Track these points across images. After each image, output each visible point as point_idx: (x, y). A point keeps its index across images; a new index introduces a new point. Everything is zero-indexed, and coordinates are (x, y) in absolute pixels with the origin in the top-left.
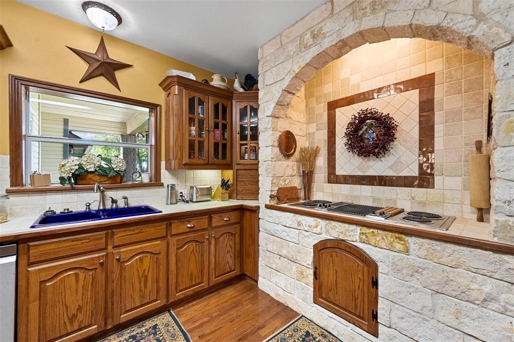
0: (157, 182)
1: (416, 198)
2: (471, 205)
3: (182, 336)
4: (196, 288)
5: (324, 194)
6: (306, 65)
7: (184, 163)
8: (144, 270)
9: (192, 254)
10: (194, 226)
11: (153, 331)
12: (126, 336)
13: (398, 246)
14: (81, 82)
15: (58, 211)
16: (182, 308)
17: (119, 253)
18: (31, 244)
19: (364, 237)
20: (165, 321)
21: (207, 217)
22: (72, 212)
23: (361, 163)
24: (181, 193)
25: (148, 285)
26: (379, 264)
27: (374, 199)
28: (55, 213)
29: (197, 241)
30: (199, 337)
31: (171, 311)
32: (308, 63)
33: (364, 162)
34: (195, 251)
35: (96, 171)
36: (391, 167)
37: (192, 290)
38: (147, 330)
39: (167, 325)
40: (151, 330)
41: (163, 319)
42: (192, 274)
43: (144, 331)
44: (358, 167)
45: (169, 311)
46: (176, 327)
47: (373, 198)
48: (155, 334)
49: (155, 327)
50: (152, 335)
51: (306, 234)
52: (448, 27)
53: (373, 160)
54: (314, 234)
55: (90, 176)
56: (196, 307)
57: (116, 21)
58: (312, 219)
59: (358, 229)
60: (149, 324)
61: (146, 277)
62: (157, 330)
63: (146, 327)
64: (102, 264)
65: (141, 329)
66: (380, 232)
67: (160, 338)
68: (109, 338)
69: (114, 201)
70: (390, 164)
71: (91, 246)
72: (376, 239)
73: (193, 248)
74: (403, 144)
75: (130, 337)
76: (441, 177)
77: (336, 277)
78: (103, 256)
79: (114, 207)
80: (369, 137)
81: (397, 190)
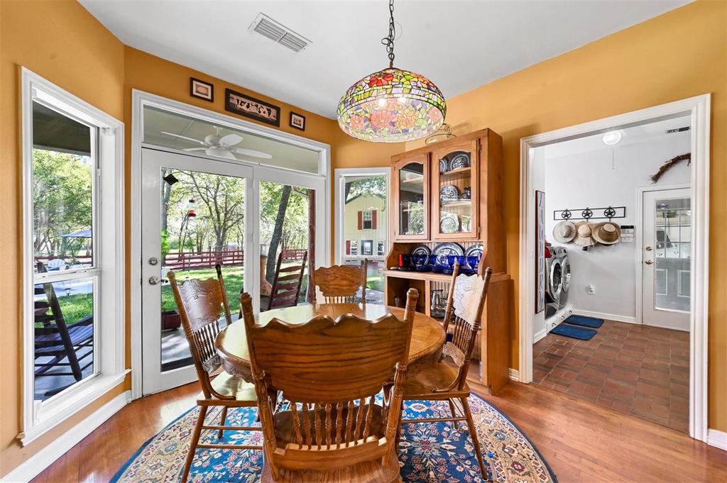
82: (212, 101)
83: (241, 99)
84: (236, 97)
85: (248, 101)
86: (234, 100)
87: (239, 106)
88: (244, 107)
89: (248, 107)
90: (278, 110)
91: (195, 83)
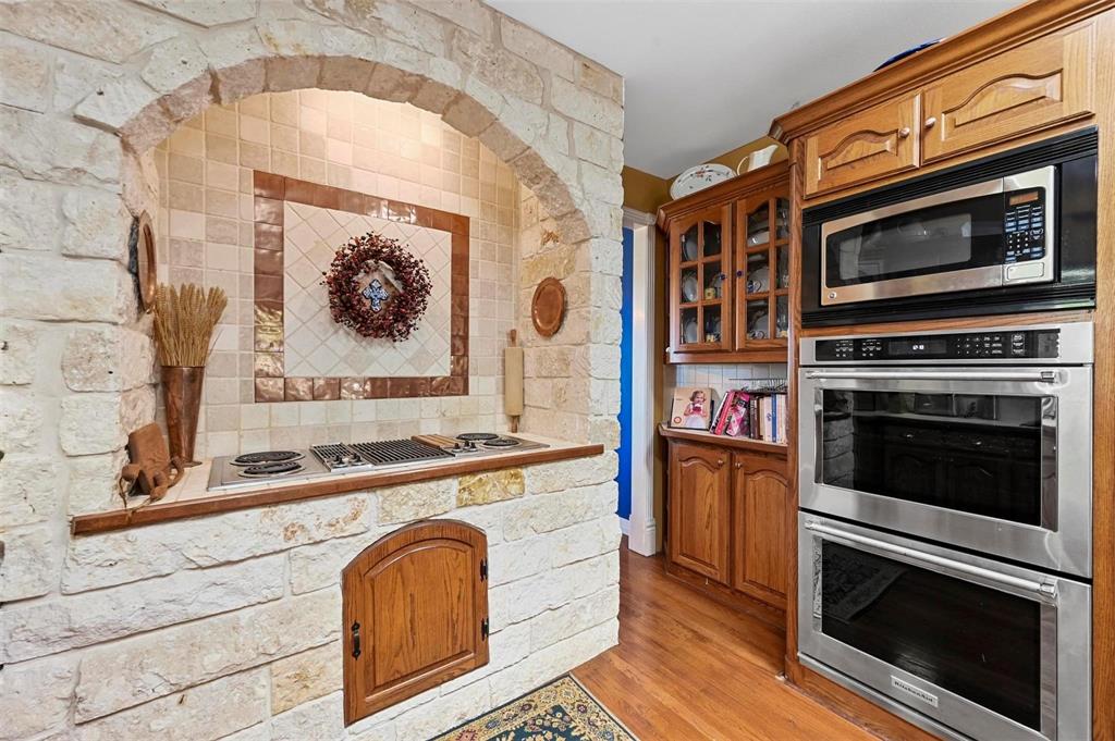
1: (448, 414)
2: (504, 413)
5: (241, 437)
6: (319, 58)
13: (514, 489)
19: (466, 495)
23: (353, 350)
26: (488, 533)
27: (381, 427)
32: (325, 57)
33: (361, 349)
36: (409, 361)
44: (345, 360)
47: (380, 425)
51: (314, 551)
52: (564, 184)
53: (380, 345)
54: (344, 541)
58: (343, 499)
59: (453, 484)
66: (490, 475)
70: (410, 354)
72: (484, 491)
74: (430, 319)
76: (476, 378)
77: (413, 611)
80: (372, 295)
81: (420, 402)
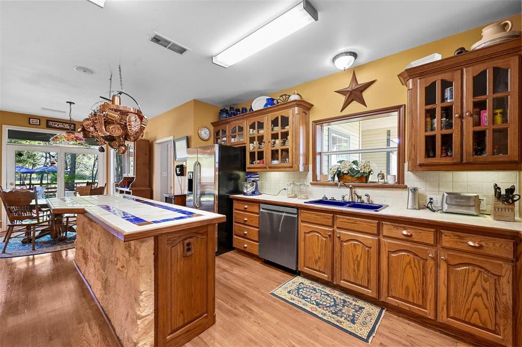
0: (400, 184)
3: (370, 330)
4: (415, 309)
7: (418, 163)
8: (357, 256)
9: (408, 266)
10: (411, 235)
11: (358, 309)
12: (342, 298)
14: (341, 111)
15: (329, 198)
16: (396, 317)
17: (340, 233)
18: (302, 211)
20: (371, 311)
21: (433, 230)
22: (335, 200)
24: (431, 199)
25: (360, 270)
28: (327, 199)
29: (416, 255)
30: (381, 344)
31: (384, 311)
34: (412, 265)
35: (349, 173)
37: (409, 307)
38: (355, 305)
39: (370, 314)
40: (358, 307)
41: (372, 309)
42: (407, 288)
43: (353, 304)
45: (383, 309)
46: (373, 321)
48: (356, 311)
49: (361, 308)
50: (354, 310)
55: (346, 176)
56: (408, 327)
57: (352, 58)
60: (361, 303)
61: (359, 262)
62: (361, 311)
63: (356, 303)
64: (330, 236)
65: (353, 302)
67: (356, 316)
68: (335, 291)
69: (359, 197)
71: (324, 221)
73: (410, 260)
75: (343, 300)
78: (330, 231)
79: (359, 201)
82: (40, 125)
83: (54, 123)
84: (51, 122)
85: (58, 123)
86: (51, 123)
87: (53, 125)
88: (56, 126)
89: (58, 125)
90: (75, 125)
91: (31, 119)
